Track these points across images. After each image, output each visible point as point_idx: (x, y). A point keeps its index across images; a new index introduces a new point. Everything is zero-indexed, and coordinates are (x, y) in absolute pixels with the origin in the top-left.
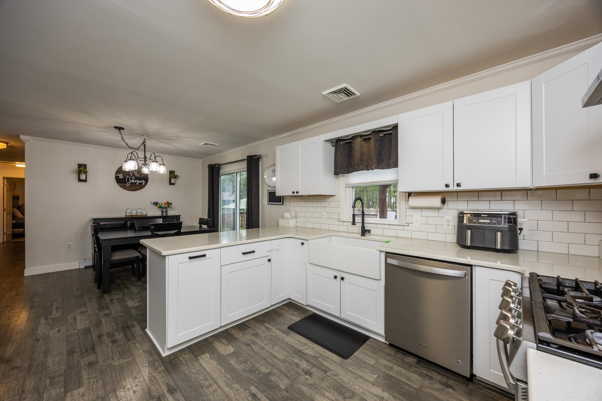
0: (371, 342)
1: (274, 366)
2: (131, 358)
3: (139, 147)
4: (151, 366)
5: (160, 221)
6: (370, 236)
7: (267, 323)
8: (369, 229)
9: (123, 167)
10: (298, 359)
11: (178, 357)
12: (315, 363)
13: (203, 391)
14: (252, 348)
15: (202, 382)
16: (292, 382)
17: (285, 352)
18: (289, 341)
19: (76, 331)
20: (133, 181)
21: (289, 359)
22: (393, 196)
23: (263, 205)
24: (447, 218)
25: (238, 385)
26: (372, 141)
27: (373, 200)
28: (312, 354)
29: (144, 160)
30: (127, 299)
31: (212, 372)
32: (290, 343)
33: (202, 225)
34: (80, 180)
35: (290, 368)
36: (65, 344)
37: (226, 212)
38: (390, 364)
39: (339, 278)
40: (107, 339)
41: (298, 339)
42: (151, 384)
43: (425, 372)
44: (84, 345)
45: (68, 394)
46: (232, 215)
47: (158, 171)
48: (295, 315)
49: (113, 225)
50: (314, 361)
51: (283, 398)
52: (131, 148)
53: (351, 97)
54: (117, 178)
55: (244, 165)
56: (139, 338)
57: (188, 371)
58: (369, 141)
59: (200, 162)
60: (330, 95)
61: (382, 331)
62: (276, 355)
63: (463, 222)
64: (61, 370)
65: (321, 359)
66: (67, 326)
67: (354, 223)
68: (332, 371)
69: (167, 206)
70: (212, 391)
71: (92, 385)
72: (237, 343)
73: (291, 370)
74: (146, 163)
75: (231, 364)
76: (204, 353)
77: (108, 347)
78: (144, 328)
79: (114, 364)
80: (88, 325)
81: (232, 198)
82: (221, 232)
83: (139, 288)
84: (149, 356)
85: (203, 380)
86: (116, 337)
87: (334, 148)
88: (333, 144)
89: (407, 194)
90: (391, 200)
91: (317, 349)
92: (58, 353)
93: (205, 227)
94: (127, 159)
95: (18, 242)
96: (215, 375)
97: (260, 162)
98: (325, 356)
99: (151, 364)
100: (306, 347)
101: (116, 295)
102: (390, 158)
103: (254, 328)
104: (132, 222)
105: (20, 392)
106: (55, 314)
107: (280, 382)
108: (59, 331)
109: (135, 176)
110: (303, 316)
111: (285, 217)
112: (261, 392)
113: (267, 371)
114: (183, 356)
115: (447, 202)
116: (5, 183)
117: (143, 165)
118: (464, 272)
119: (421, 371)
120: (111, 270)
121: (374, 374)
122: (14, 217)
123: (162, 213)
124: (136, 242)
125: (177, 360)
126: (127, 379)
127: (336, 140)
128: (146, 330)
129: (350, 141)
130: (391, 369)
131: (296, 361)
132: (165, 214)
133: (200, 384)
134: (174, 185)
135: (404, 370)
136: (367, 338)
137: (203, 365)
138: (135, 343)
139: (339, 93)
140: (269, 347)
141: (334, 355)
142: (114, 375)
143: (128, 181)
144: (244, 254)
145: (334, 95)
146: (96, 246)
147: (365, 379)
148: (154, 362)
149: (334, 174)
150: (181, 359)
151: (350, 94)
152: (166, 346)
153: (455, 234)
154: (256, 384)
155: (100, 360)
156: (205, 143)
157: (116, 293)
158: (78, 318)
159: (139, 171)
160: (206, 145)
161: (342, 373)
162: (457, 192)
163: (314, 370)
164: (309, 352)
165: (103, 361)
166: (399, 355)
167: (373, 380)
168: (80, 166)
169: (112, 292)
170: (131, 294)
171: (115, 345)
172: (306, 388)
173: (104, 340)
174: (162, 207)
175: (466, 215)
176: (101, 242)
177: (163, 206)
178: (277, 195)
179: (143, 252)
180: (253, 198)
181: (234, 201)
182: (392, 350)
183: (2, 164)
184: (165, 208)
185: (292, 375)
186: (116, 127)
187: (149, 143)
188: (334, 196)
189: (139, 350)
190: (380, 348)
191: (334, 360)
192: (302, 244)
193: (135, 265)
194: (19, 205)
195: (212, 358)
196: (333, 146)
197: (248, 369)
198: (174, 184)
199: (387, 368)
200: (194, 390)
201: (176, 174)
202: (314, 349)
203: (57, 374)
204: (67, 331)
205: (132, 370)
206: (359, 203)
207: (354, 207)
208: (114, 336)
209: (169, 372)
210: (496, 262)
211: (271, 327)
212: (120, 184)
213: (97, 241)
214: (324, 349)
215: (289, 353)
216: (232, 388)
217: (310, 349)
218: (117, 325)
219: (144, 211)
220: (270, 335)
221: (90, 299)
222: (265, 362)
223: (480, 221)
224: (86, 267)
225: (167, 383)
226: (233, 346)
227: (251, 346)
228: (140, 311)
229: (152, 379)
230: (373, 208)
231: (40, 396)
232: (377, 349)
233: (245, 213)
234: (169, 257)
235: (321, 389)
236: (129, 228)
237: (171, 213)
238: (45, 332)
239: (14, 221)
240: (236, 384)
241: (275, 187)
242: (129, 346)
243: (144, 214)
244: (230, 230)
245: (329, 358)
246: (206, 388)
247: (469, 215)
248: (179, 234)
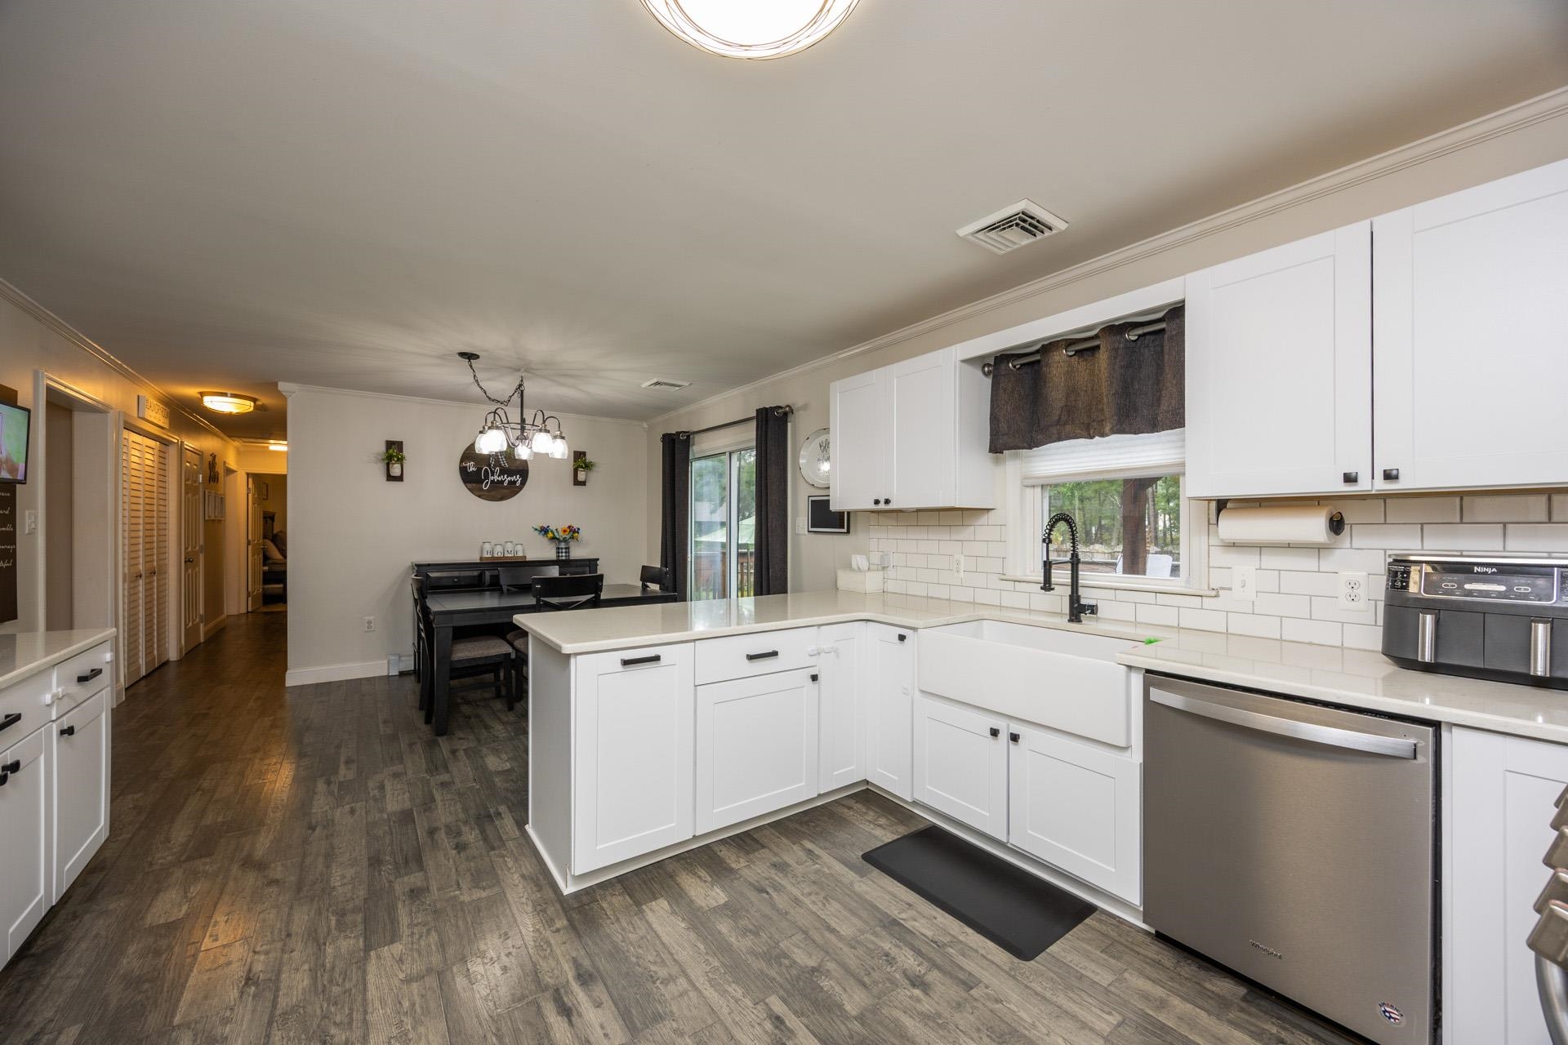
0: (1100, 921)
1: (827, 953)
2: (496, 889)
3: (511, 397)
4: (538, 914)
5: (554, 572)
6: (1095, 623)
7: (808, 839)
8: (1093, 603)
9: (477, 446)
10: (891, 942)
11: (598, 901)
12: (938, 961)
13: (655, 990)
14: (771, 898)
15: (653, 968)
16: (876, 1001)
17: (855, 920)
18: (867, 893)
19: (385, 816)
20: (496, 478)
21: (866, 938)
22: (1165, 509)
23: (796, 535)
24: (1347, 575)
25: (737, 988)
26: (1103, 356)
27: (1100, 522)
28: (929, 933)
29: (519, 427)
30: (484, 751)
31: (676, 947)
32: (867, 897)
33: (648, 584)
34: (390, 478)
35: (869, 962)
36: (363, 841)
37: (704, 553)
38: (1159, 992)
39: (1004, 736)
40: (446, 840)
41: (891, 889)
42: (540, 956)
43: (1274, 1030)
44: (402, 850)
45: (373, 953)
46: (719, 558)
47: (550, 453)
48: (880, 826)
49: (456, 580)
50: (933, 953)
51: (851, 1037)
52: (493, 400)
53: (1040, 236)
54: (463, 471)
55: (750, 433)
56: (512, 845)
57: (620, 936)
58: (1093, 355)
59: (644, 428)
60: (980, 235)
61: (1134, 896)
62: (834, 925)
63: (1406, 587)
64: (357, 897)
65: (954, 952)
66: (367, 801)
67: (1047, 585)
68: (987, 987)
69: (568, 537)
70: (676, 994)
71: (419, 939)
72: (735, 881)
73: (873, 969)
74: (525, 434)
75: (720, 933)
76: (655, 898)
77: (449, 859)
78: (521, 822)
79: (462, 898)
80: (408, 805)
81: (720, 515)
82: (693, 602)
83: (509, 729)
84: (535, 889)
85: (655, 963)
86: (464, 838)
87: (988, 381)
88: (986, 369)
89: (1213, 505)
90: (1156, 522)
91: (941, 923)
92: (350, 860)
93: (654, 587)
94: (484, 428)
95: (272, 613)
96: (683, 955)
97: (789, 425)
98: (966, 945)
99: (539, 908)
100: (912, 913)
101: (463, 741)
102: (1159, 400)
103: (775, 849)
104: (496, 573)
105: (284, 934)
106: (345, 773)
107: (844, 996)
108: (352, 811)
109: (500, 465)
110: (903, 830)
111: (854, 565)
112: (795, 1013)
113: (812, 963)
114: (609, 898)
115: (1347, 528)
116: (250, 486)
117: (517, 439)
118: (1413, 741)
119: (1259, 1023)
120: (452, 682)
121: (1110, 1014)
122: (266, 558)
123: (559, 553)
124: (506, 620)
125: (595, 906)
126: (488, 936)
127: (996, 358)
128: (527, 827)
129: (1037, 357)
130: (1162, 1005)
131: (887, 948)
132: (564, 554)
133: (650, 971)
134: (585, 485)
135: (1203, 1014)
136: (1088, 910)
137: (654, 926)
138: (503, 856)
139: (1004, 229)
140: (814, 903)
141: (990, 944)
142: (460, 923)
143: (487, 477)
144: (751, 658)
145: (992, 234)
146: (421, 626)
147: (1083, 1022)
148: (545, 906)
149: (990, 451)
150: (605, 905)
151: (1036, 227)
152: (570, 870)
153: (1376, 625)
154: (782, 993)
155: (434, 886)
156: (655, 380)
157: (462, 735)
158: (388, 787)
159: (509, 454)
160: (658, 386)
161: (1015, 997)
162: (1384, 497)
163: (934, 977)
164: (921, 927)
165: (439, 890)
166: (1189, 969)
167: (1109, 1029)
168: (390, 444)
169: (454, 734)
170: (494, 741)
171: (462, 855)
172: (913, 1022)
173: (440, 841)
174: (557, 539)
175: (1418, 568)
176: (432, 617)
177: (561, 535)
178: (834, 507)
179: (518, 643)
180: (770, 516)
181: (723, 524)
182: (1166, 953)
183: (244, 446)
184: (565, 540)
185: (875, 983)
186: (463, 355)
187: (529, 388)
188: (988, 510)
189: (512, 874)
190: (1128, 941)
191: (989, 957)
192: (902, 638)
193: (502, 674)
194: (275, 532)
195: (674, 912)
196: (986, 374)
197: (761, 951)
198: (583, 483)
199: (1150, 1001)
200: (636, 985)
201: (589, 458)
202: (934, 921)
203: (351, 906)
204: (366, 813)
205: (498, 917)
206: (1061, 532)
207: (1047, 540)
208: (459, 834)
209: (579, 934)
210: (1533, 718)
211: (817, 851)
212: (469, 485)
213: (425, 617)
214: (962, 924)
215: (867, 923)
216: (723, 993)
217: (923, 921)
218: (465, 810)
219: (519, 548)
220: (817, 872)
221: (411, 745)
222: (805, 939)
223: (1467, 586)
224: (402, 674)
225: (573, 958)
226: (723, 888)
227: (767, 893)
228: (512, 780)
229: (543, 945)
230: (1102, 544)
231: (320, 950)
232: (1121, 943)
233: (751, 553)
234: (578, 657)
235: (955, 1031)
236: (488, 586)
237: (578, 552)
238: (327, 811)
239: (266, 568)
240: (733, 985)
241: (829, 488)
242: (491, 861)
243: (520, 554)
244: (714, 598)
245: (976, 951)
246: (661, 983)
247: (1427, 569)
248: (596, 603)
